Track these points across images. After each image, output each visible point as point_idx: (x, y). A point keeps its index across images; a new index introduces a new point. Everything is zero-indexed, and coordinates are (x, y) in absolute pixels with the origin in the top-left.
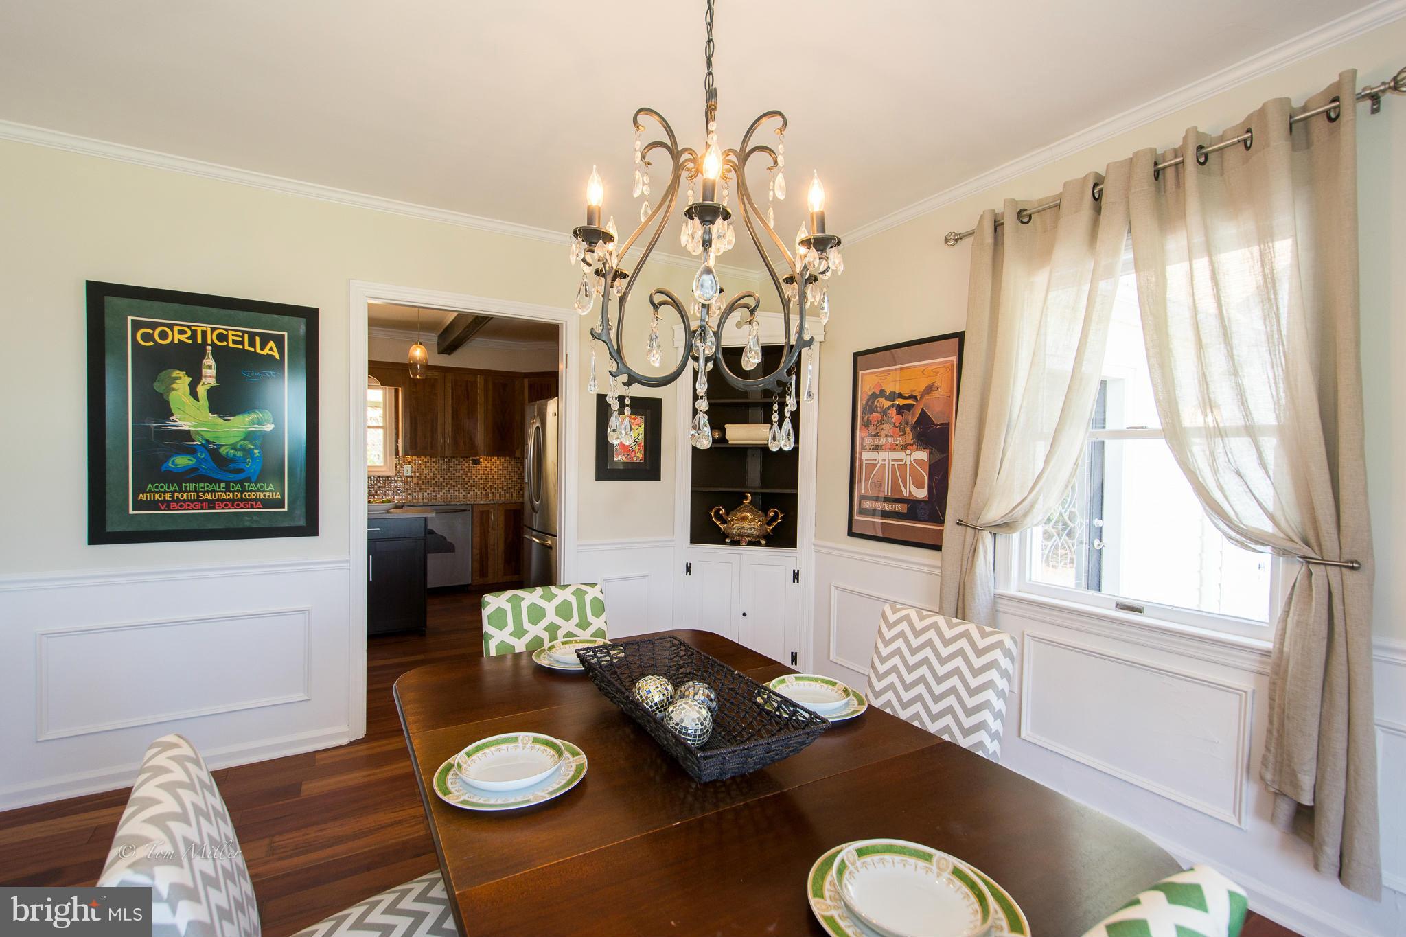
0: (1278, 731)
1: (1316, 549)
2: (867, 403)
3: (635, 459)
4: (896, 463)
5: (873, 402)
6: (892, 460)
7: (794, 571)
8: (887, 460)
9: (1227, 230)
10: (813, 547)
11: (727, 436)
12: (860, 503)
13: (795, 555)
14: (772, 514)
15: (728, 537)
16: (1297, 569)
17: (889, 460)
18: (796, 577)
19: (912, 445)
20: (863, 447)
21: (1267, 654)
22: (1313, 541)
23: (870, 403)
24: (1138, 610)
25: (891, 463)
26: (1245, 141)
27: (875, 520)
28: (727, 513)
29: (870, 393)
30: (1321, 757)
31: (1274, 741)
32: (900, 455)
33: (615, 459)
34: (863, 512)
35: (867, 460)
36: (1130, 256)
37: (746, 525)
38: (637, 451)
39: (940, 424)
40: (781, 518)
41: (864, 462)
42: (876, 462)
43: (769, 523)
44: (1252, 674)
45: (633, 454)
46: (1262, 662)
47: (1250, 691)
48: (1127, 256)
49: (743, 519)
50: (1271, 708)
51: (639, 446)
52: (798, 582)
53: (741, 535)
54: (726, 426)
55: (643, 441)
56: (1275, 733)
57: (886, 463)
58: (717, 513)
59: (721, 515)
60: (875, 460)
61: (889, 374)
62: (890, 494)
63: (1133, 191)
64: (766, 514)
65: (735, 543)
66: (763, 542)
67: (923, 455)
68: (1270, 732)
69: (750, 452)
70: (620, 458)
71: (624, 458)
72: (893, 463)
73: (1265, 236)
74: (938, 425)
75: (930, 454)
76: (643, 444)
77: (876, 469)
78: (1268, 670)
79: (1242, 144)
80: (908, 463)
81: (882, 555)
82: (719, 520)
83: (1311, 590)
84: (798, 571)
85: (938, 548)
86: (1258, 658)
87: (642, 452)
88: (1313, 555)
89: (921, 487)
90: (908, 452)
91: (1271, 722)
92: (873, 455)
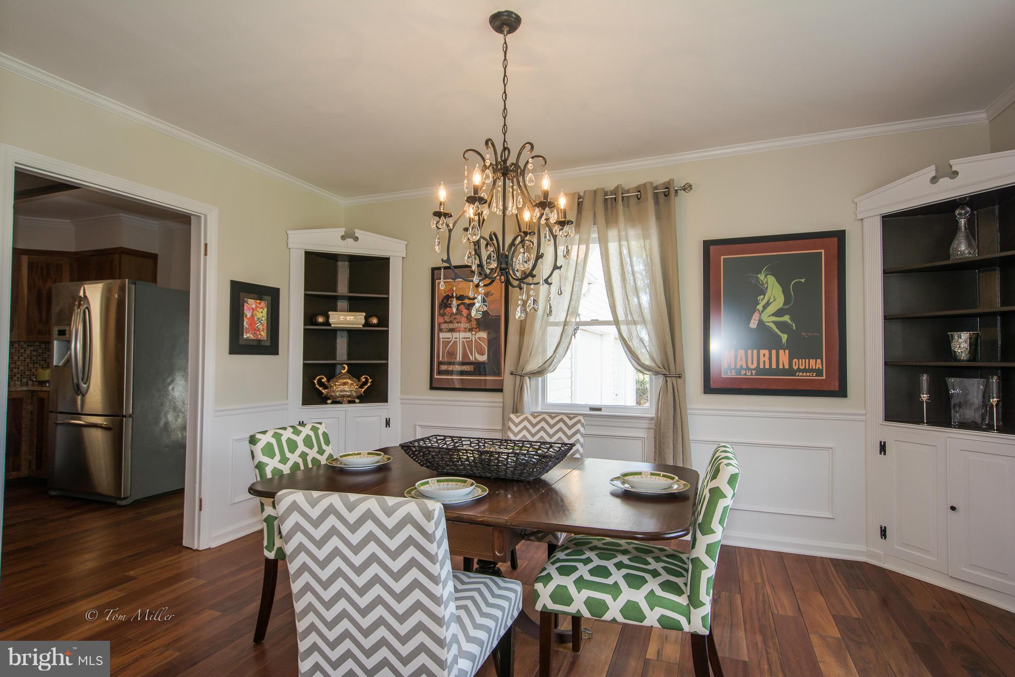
0: (658, 451)
1: (668, 370)
2: (442, 301)
3: (259, 336)
4: (465, 340)
5: (448, 300)
6: (462, 338)
7: (386, 419)
8: (458, 338)
9: (632, 232)
10: (399, 401)
11: (331, 321)
12: (439, 367)
13: (386, 407)
14: (364, 380)
15: (329, 399)
16: (661, 379)
17: (459, 338)
18: (388, 423)
19: (476, 328)
20: (440, 330)
21: (652, 419)
22: (666, 367)
23: (445, 301)
24: (600, 410)
25: (461, 340)
26: (637, 195)
27: (454, 377)
28: (328, 381)
29: (445, 295)
30: (675, 456)
31: (657, 456)
32: (468, 335)
33: (245, 337)
34: (439, 373)
35: (443, 338)
36: (596, 235)
37: (346, 388)
38: (261, 330)
39: (494, 316)
40: (371, 382)
41: (441, 340)
42: (451, 340)
43: (361, 387)
44: (646, 430)
45: (258, 333)
46: (650, 423)
47: (646, 437)
48: (595, 235)
49: (345, 384)
50: (655, 442)
51: (263, 326)
52: (389, 427)
53: (343, 396)
54: (330, 313)
55: (266, 322)
56: (657, 452)
57: (458, 340)
58: (320, 381)
59: (323, 383)
60: (450, 338)
61: (459, 284)
62: (461, 360)
63: (597, 206)
64: (359, 380)
65: (335, 402)
66: (357, 401)
67: (484, 335)
68: (655, 452)
69: (338, 333)
70: (248, 335)
71: (252, 336)
72: (463, 340)
73: (646, 237)
74: (493, 316)
75: (488, 334)
76: (265, 325)
77: (451, 344)
78: (653, 426)
79: (636, 197)
80: (474, 340)
81: (457, 399)
82: (321, 386)
83: (668, 388)
84: (389, 418)
85: (501, 390)
86: (648, 422)
87: (265, 331)
88: (667, 373)
89: (483, 354)
90: (474, 333)
91: (655, 448)
92: (449, 335)
